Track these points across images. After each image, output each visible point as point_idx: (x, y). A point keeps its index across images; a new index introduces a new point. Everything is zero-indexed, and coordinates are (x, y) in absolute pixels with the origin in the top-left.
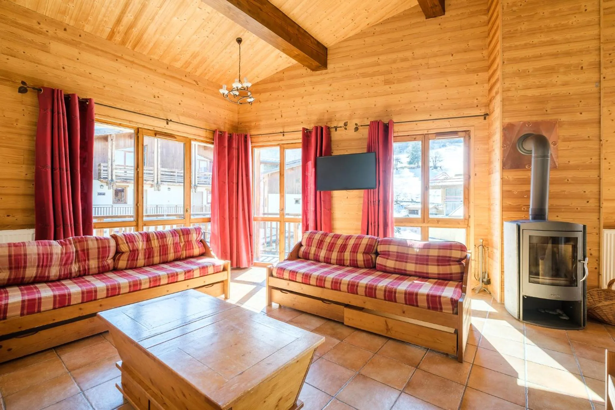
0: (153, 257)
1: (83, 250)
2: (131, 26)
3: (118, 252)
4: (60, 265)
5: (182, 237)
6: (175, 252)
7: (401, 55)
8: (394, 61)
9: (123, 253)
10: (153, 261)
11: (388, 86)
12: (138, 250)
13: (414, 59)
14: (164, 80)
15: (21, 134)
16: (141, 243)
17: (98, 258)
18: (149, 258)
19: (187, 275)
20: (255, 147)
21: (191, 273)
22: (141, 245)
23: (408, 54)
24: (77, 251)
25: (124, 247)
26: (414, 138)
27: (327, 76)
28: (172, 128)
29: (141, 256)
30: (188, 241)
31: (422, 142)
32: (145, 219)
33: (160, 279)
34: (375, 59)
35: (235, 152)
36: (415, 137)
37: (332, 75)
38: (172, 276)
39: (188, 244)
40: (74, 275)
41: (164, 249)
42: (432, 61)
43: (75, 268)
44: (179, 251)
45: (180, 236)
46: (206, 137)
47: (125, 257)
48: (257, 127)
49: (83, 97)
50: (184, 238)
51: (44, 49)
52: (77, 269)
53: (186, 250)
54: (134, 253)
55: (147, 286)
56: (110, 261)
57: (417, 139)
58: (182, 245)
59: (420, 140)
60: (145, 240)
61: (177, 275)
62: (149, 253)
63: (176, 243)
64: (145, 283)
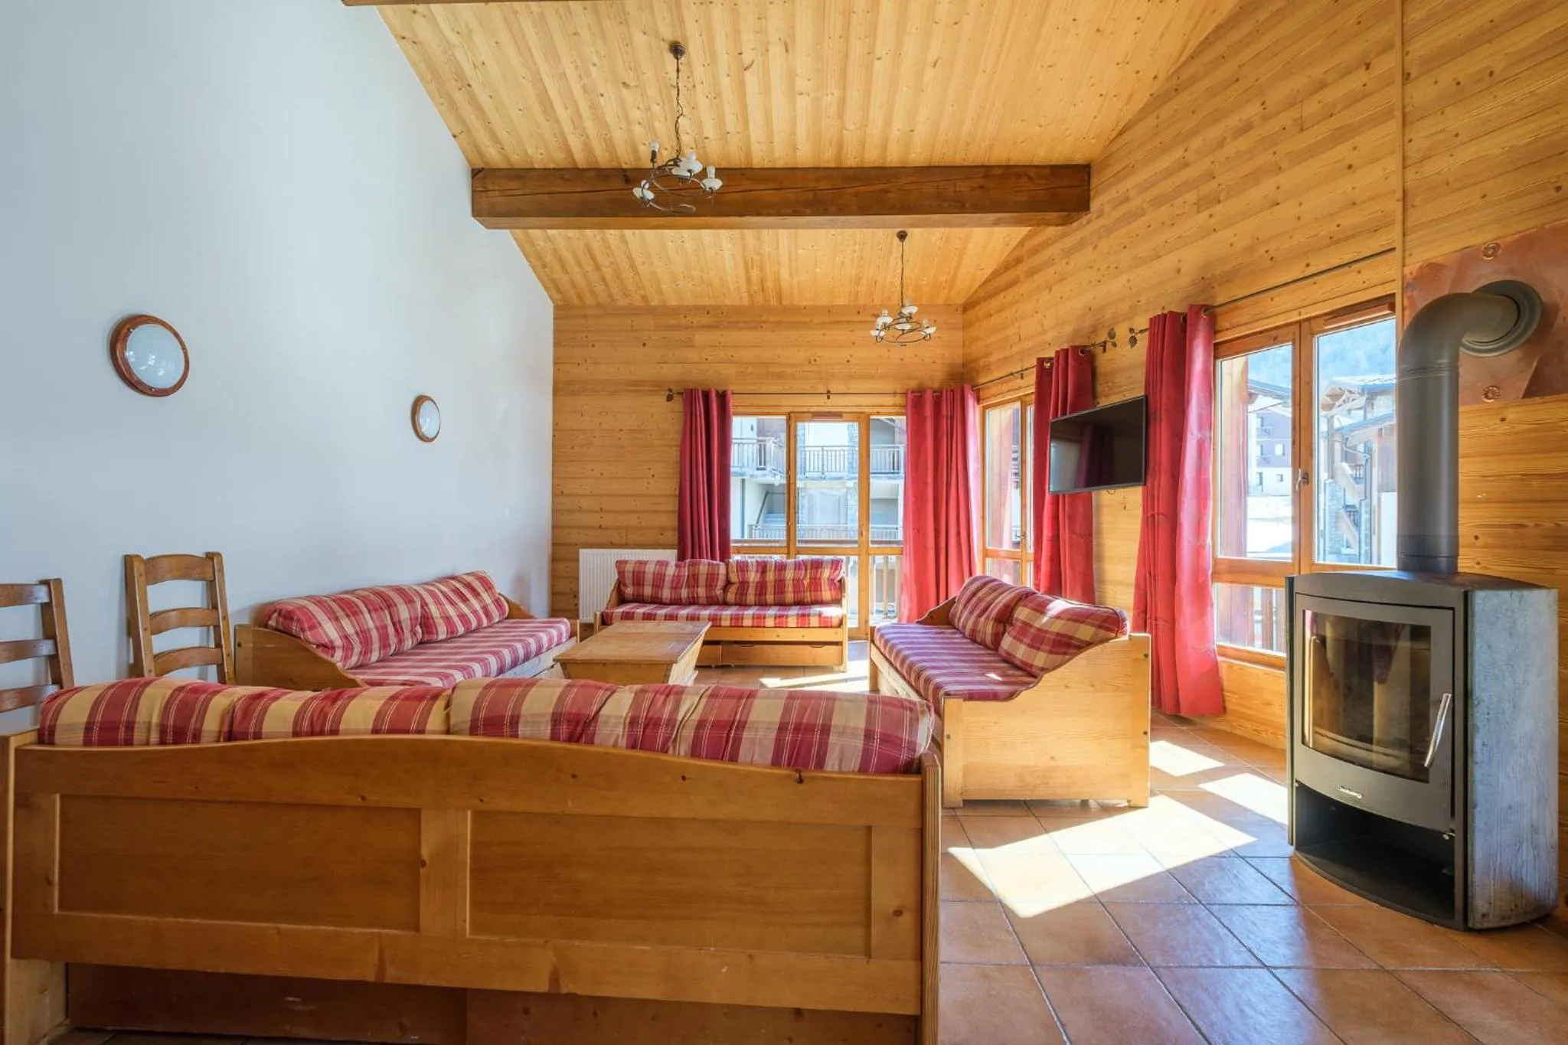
0: (765, 594)
1: (694, 575)
2: (762, 282)
3: (728, 583)
4: (672, 588)
5: (809, 571)
6: (794, 592)
7: (1234, 121)
8: (1221, 144)
9: (732, 584)
10: (765, 599)
11: (1204, 215)
12: (748, 582)
13: (1265, 118)
14: (822, 332)
15: (671, 446)
16: (753, 574)
17: (706, 586)
18: (760, 595)
19: (777, 621)
20: (988, 407)
21: (784, 619)
22: (753, 577)
23: (1252, 111)
24: (688, 576)
25: (734, 578)
26: (1268, 338)
27: (1092, 227)
28: (836, 403)
29: (751, 591)
30: (815, 579)
31: (1294, 344)
32: (799, 545)
33: (742, 619)
34: (1176, 154)
35: (944, 423)
36: (1274, 333)
37: (1101, 222)
38: (758, 618)
39: (816, 583)
40: (683, 601)
41: (780, 585)
42: (1311, 107)
43: (684, 593)
44: (800, 592)
45: (806, 570)
46: (895, 405)
47: (733, 589)
48: (987, 367)
49: (721, 389)
50: (811, 573)
51: (689, 344)
52: (686, 595)
53: (810, 591)
54: (744, 585)
55: (728, 623)
56: (718, 592)
57: (1279, 339)
58: (806, 582)
59: (1288, 341)
60: (760, 570)
61: (764, 618)
62: (761, 586)
63: (798, 580)
64: (726, 620)
